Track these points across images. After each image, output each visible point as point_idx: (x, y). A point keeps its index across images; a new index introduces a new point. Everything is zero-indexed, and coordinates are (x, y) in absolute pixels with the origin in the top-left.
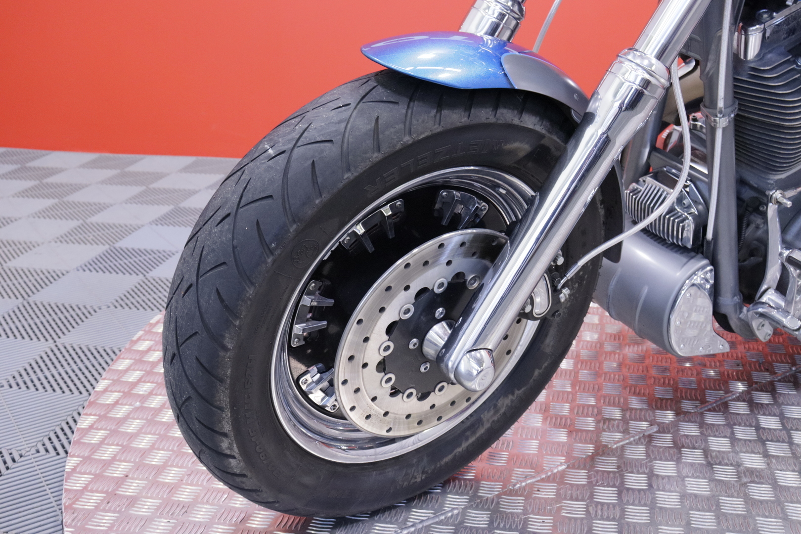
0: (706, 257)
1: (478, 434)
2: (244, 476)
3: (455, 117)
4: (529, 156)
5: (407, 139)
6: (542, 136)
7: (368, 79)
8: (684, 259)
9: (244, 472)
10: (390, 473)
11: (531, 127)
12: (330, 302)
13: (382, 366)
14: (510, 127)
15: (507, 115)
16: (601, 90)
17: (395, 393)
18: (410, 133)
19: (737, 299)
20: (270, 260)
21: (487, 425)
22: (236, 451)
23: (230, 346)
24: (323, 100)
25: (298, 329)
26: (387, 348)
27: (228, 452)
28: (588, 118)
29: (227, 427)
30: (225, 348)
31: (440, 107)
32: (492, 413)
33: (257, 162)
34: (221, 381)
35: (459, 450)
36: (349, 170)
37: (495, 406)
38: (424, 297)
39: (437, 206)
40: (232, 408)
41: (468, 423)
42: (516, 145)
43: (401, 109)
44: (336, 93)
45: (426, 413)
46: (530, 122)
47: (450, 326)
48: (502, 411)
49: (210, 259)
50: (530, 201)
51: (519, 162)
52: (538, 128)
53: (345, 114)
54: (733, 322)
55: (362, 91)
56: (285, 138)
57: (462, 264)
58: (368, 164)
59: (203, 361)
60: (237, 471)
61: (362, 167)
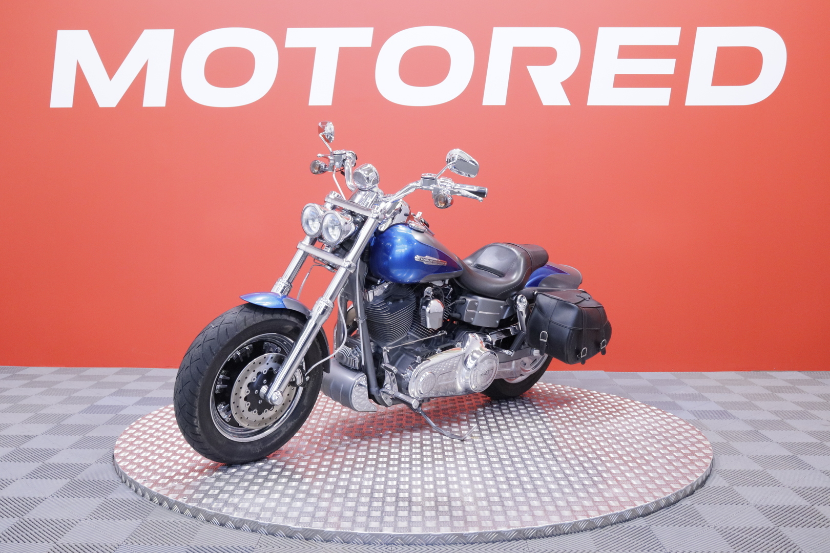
0: (364, 372)
1: (280, 436)
2: (200, 435)
3: (268, 317)
4: (292, 330)
5: (254, 323)
6: (297, 324)
7: (242, 306)
8: (356, 374)
9: (201, 434)
10: (249, 447)
11: (293, 320)
12: (228, 378)
13: (246, 399)
14: (286, 320)
15: (285, 317)
16: (313, 309)
17: (250, 410)
18: (255, 321)
19: (377, 389)
20: (213, 357)
21: (284, 433)
22: (199, 425)
23: (200, 385)
24: (228, 312)
25: (218, 386)
26: (248, 392)
27: (196, 424)
28: (310, 317)
29: (197, 414)
30: (199, 386)
31: (264, 314)
32: (285, 428)
33: (209, 329)
34: (197, 397)
35: (274, 441)
36: (237, 331)
37: (287, 426)
38: (260, 376)
39: (264, 348)
40: (199, 407)
41: (276, 432)
42: (288, 326)
43: (252, 314)
44: (232, 310)
45: (261, 421)
46: (292, 319)
47: (268, 386)
48: (289, 427)
49: (195, 358)
50: (292, 344)
51: (289, 332)
52: (295, 321)
53: (236, 315)
54: (377, 399)
55: (240, 309)
56: (217, 323)
57: (272, 365)
58: (243, 330)
59: (191, 391)
60: (198, 433)
61: (241, 331)
